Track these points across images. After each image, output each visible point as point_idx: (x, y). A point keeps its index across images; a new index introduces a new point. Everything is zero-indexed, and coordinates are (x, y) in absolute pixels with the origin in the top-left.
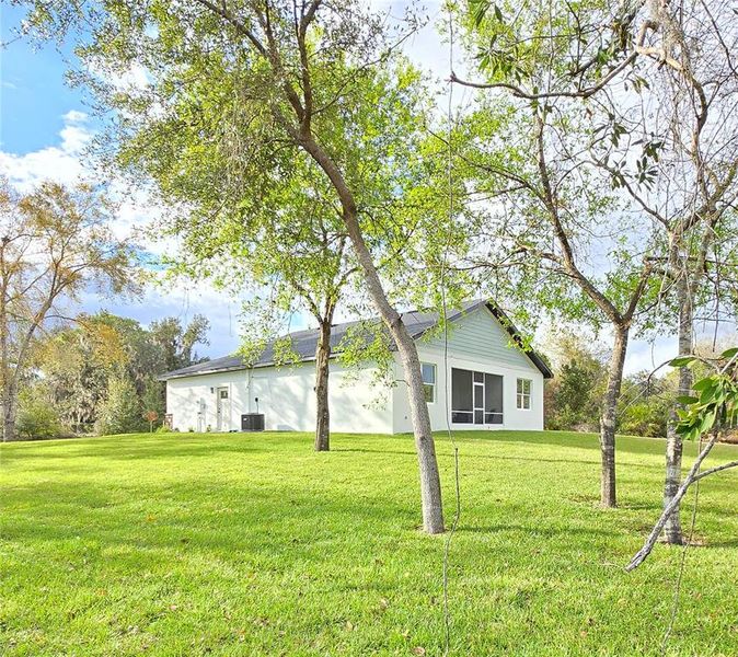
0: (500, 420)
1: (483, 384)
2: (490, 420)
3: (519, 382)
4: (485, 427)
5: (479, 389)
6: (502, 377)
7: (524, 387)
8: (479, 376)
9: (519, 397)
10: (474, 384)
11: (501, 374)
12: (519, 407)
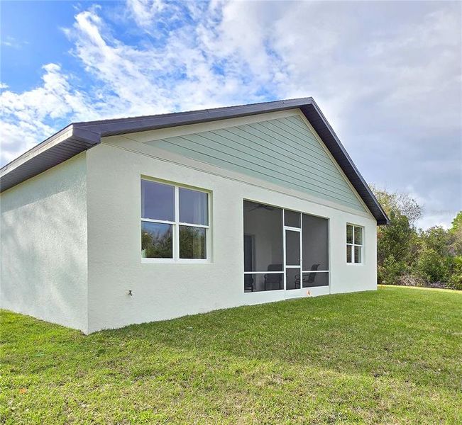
0: (325, 281)
1: (300, 230)
2: (311, 281)
3: (349, 227)
4: (302, 293)
5: (292, 236)
6: (327, 220)
7: (354, 234)
8: (293, 216)
9: (349, 248)
10: (285, 228)
11: (326, 216)
12: (349, 260)
